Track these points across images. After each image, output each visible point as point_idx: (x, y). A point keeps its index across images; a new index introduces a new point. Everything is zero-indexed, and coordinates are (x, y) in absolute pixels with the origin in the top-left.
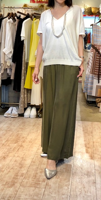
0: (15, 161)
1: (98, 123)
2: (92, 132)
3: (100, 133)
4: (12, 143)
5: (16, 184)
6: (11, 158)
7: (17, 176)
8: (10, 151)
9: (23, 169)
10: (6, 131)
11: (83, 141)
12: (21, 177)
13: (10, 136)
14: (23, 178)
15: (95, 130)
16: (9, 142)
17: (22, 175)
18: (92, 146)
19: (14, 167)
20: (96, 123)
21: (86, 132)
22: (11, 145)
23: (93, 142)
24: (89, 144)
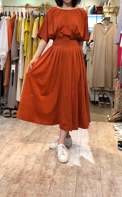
0: (20, 159)
2: (97, 132)
3: (105, 132)
4: (16, 142)
5: (21, 181)
6: (15, 156)
7: (22, 173)
8: (14, 150)
9: (27, 166)
10: (10, 131)
11: (88, 140)
12: (27, 174)
13: (14, 135)
14: (28, 174)
15: (100, 129)
16: (13, 141)
18: (97, 145)
19: (19, 165)
21: (90, 132)
22: (15, 144)
23: (98, 141)
24: (93, 142)
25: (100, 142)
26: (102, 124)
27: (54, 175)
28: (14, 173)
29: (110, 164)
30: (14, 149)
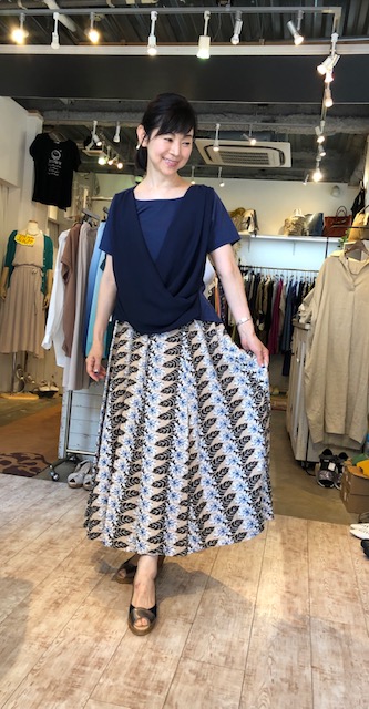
0: (86, 618)
1: (325, 524)
2: (307, 550)
3: (329, 552)
5: (78, 691)
6: (74, 606)
7: (83, 665)
8: (76, 587)
9: (103, 644)
12: (96, 671)
14: (100, 672)
15: (317, 544)
16: (77, 560)
17: (99, 665)
19: (80, 637)
20: (320, 523)
21: (289, 549)
23: (310, 580)
24: (296, 583)
25: (315, 584)
26: (323, 528)
27: (175, 682)
28: (62, 664)
29: (341, 662)
30: (75, 584)
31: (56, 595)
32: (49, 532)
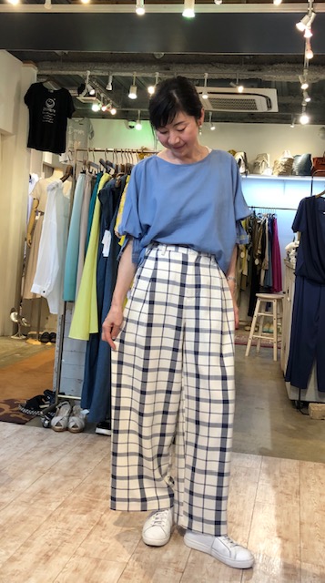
1: (317, 464)
2: (298, 493)
3: (321, 495)
4: (76, 512)
6: (65, 559)
8: (67, 538)
10: (65, 476)
11: (273, 516)
13: (74, 491)
15: (308, 486)
16: (68, 509)
18: (296, 535)
20: (311, 464)
21: (281, 492)
22: (71, 517)
23: (301, 524)
24: (287, 527)
25: (306, 528)
26: (315, 469)
30: (66, 535)
31: (47, 547)
32: (41, 482)
